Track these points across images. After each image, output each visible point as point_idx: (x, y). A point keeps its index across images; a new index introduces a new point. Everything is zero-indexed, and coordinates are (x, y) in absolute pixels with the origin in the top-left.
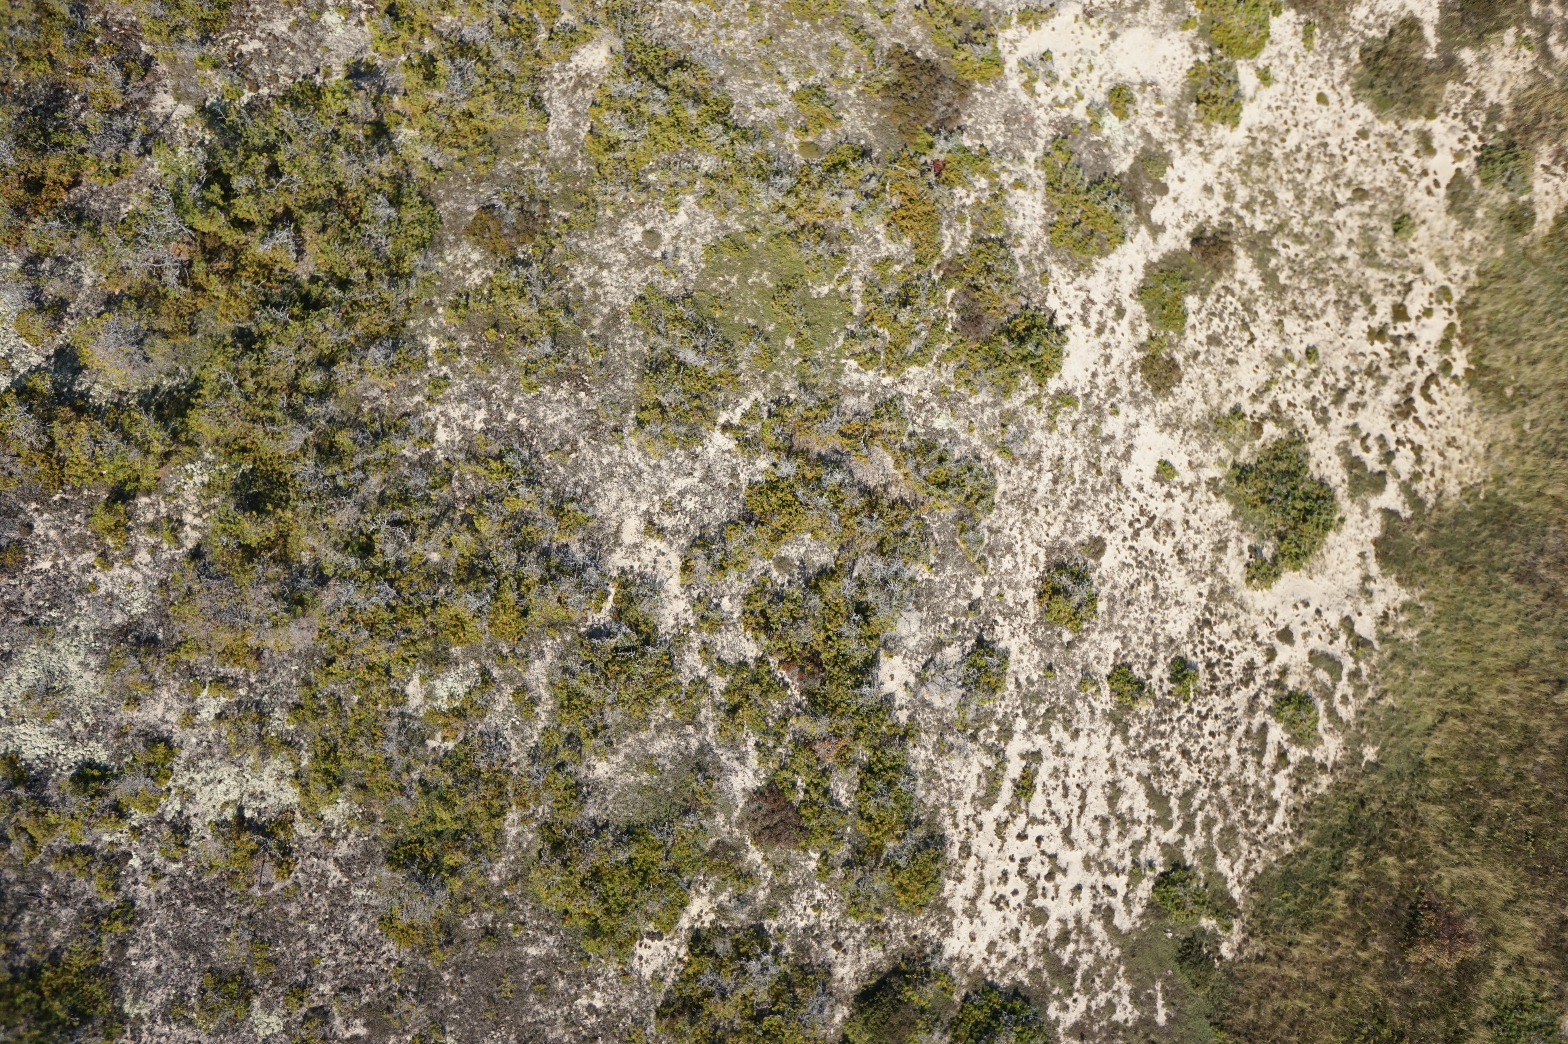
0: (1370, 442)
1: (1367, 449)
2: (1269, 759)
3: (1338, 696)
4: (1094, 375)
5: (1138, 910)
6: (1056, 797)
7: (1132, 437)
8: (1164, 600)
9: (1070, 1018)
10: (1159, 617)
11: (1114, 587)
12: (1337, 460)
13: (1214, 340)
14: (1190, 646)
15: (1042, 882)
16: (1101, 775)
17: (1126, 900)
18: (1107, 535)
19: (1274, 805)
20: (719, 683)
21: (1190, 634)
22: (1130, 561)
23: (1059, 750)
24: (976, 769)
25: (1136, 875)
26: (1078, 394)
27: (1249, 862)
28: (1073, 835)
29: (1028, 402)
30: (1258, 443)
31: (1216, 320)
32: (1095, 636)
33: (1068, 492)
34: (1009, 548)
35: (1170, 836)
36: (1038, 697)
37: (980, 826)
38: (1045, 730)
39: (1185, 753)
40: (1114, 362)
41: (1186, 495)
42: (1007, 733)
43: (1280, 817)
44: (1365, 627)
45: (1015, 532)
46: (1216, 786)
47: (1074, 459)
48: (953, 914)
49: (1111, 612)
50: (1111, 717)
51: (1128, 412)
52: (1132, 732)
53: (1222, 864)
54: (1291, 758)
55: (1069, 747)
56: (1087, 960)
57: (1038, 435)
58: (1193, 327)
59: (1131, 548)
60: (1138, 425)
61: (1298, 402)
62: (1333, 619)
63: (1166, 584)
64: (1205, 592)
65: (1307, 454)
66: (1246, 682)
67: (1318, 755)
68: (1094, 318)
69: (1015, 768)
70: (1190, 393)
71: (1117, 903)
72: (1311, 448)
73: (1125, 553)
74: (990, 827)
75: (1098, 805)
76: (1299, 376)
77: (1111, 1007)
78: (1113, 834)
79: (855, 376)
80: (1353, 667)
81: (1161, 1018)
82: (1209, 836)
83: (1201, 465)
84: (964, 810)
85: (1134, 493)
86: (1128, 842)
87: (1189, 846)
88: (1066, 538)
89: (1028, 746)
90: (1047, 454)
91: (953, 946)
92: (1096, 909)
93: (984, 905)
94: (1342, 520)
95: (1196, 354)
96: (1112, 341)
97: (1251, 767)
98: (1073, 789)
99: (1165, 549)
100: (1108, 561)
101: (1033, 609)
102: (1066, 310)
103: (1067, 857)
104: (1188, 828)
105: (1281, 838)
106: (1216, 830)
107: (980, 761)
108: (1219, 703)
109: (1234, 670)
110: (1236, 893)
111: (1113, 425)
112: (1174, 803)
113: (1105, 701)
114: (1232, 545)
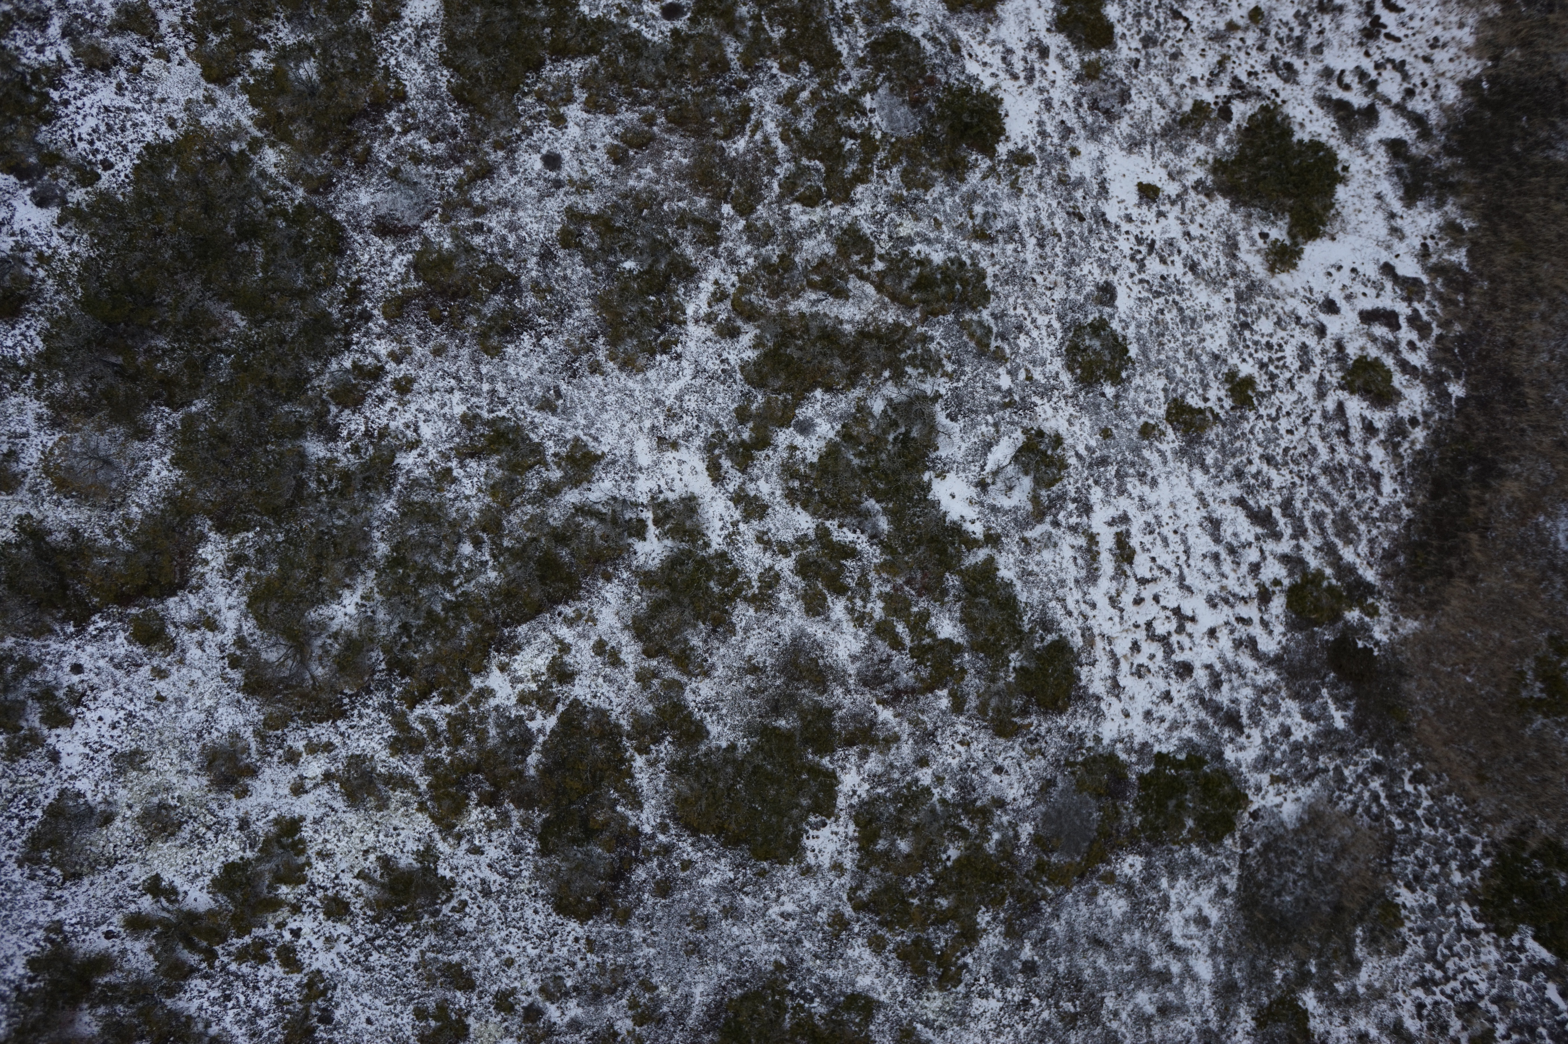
0: (1348, 79)
1: (1347, 88)
2: (1356, 434)
3: (1403, 346)
4: (1041, 123)
5: (1279, 629)
6: (1158, 551)
7: (1101, 172)
8: (1193, 320)
9: (1250, 755)
10: (1195, 338)
11: (1139, 326)
12: (1318, 112)
13: (1148, 41)
14: (1236, 355)
15: (1174, 638)
16: (1193, 515)
17: (1265, 624)
18: (1114, 279)
19: (1377, 477)
20: (785, 565)
21: (1232, 343)
22: (1145, 294)
23: (1143, 505)
24: (1068, 553)
25: (1264, 597)
26: (1032, 149)
27: (1372, 541)
28: (1188, 582)
29: (984, 178)
30: (1232, 126)
31: (1144, 21)
32: (1137, 381)
33: (1058, 250)
34: (1020, 328)
35: (1285, 546)
36: (1104, 461)
37: (1094, 606)
38: (1122, 491)
39: (1269, 459)
40: (1056, 104)
41: (1177, 208)
42: (1086, 509)
43: (1388, 486)
44: (1409, 268)
45: (1020, 311)
46: (1313, 479)
47: (1051, 215)
48: (1099, 699)
49: (1144, 351)
50: (1181, 453)
51: (1088, 149)
52: (1209, 461)
53: (1348, 554)
54: (1378, 425)
55: (1152, 497)
56: (1246, 694)
57: (1006, 206)
58: (1123, 36)
59: (1141, 281)
60: (1102, 157)
61: (1259, 68)
62: (1372, 271)
63: (1189, 303)
64: (1232, 296)
65: (1287, 117)
66: (1305, 366)
67: (1404, 412)
68: (1019, 66)
69: (1107, 540)
70: (1144, 105)
71: (1256, 630)
72: (1288, 109)
73: (1136, 288)
74: (1103, 603)
75: (1202, 543)
76: (1249, 42)
77: (1286, 732)
78: (1227, 567)
79: (805, 218)
80: (1409, 311)
81: (1340, 723)
82: (1323, 530)
83: (1181, 172)
84: (1073, 597)
85: (1125, 226)
86: (1244, 568)
87: (1308, 549)
88: (1072, 295)
89: (1111, 512)
90: (1022, 220)
91: (1108, 731)
92: (1238, 644)
93: (1126, 680)
94: (1345, 169)
95: (1136, 63)
96: (1045, 83)
97: (1341, 449)
98: (1172, 537)
99: (1177, 269)
100: (1124, 302)
101: (1065, 377)
102: (989, 71)
103: (1190, 605)
104: (1300, 532)
105: (1396, 507)
106: (1328, 523)
107: (1069, 544)
108: (1287, 399)
109: (1289, 360)
110: (1370, 575)
111: (1078, 168)
112: (1277, 512)
113: (1172, 440)
114: (1241, 238)
